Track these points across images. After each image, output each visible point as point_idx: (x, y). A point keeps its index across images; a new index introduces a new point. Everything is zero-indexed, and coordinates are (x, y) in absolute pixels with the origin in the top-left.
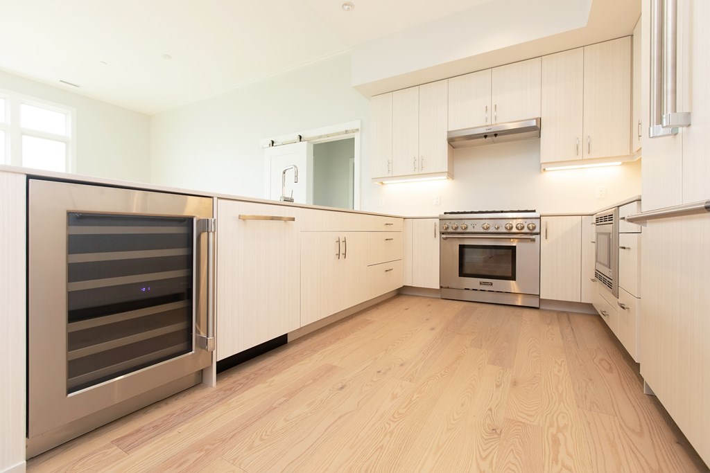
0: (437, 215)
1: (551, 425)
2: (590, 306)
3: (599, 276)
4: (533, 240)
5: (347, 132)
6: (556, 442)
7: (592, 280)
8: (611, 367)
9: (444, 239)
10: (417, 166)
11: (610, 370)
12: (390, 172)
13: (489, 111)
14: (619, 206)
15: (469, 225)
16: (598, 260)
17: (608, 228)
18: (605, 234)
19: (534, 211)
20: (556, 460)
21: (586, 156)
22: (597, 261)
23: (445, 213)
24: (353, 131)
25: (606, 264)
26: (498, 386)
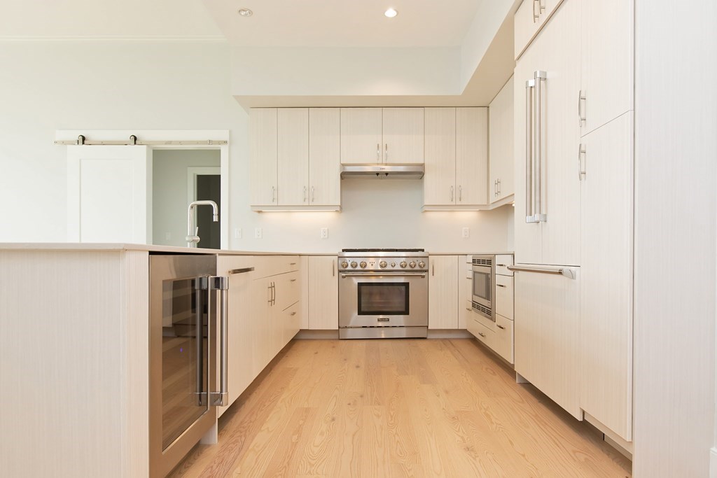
0: (337, 252)
1: (481, 409)
2: (465, 331)
3: (475, 305)
4: (423, 277)
5: (210, 142)
6: (487, 415)
7: (468, 309)
8: (494, 373)
9: (344, 277)
10: (307, 197)
11: (494, 374)
12: (276, 201)
13: (380, 149)
14: (495, 255)
15: (368, 264)
16: (476, 293)
17: (486, 270)
18: (485, 274)
19: (423, 250)
20: (492, 423)
21: (458, 203)
22: (474, 293)
23: (344, 251)
24: (219, 143)
25: (484, 296)
26: (438, 396)
